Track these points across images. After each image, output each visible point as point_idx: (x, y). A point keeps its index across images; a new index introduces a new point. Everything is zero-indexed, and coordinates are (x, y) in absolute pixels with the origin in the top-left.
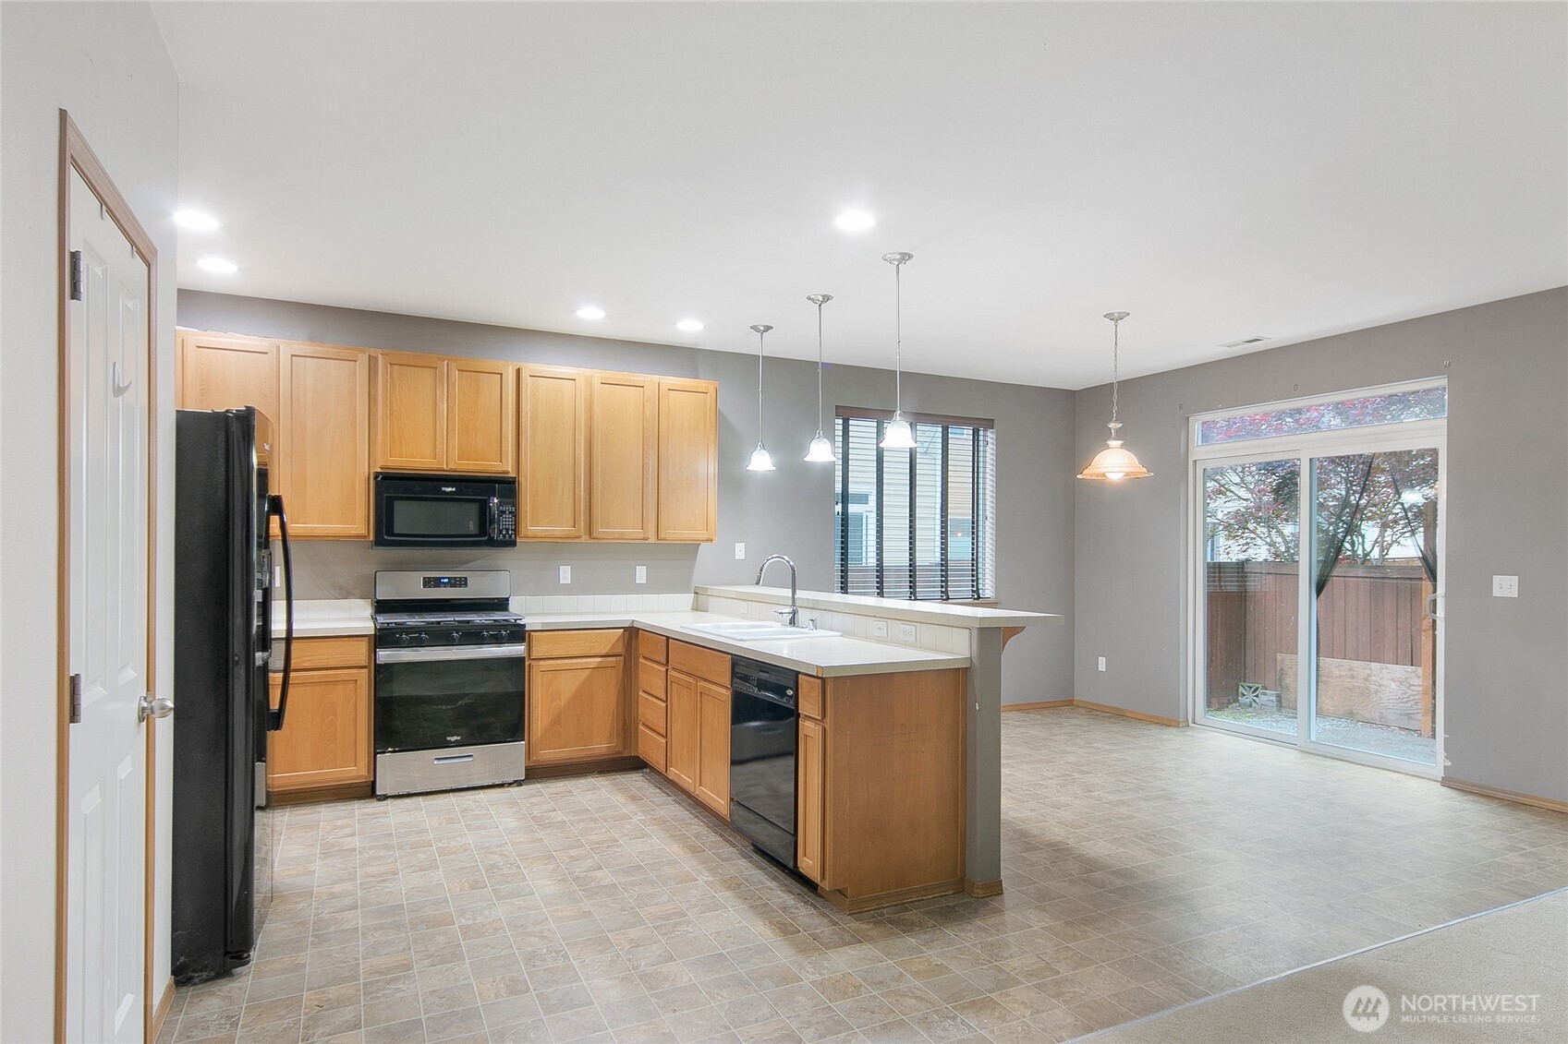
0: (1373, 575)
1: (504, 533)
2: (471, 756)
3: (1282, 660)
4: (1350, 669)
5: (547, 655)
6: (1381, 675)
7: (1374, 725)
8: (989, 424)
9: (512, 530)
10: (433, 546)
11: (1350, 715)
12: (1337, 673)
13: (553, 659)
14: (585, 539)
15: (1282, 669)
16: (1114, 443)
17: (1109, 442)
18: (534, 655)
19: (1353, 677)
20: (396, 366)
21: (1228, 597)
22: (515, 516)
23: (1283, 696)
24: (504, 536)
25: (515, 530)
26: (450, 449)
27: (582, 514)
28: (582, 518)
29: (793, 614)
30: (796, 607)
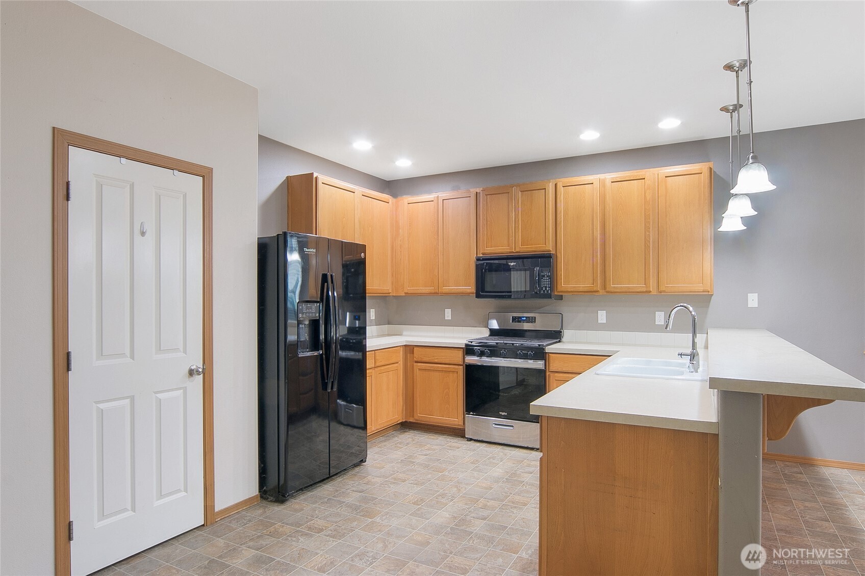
1: (544, 289)
2: (512, 426)
5: (560, 370)
9: (549, 287)
10: (500, 298)
13: (565, 373)
14: (602, 292)
18: (552, 369)
20: (488, 196)
22: (550, 278)
24: (544, 291)
25: (550, 287)
26: (516, 239)
27: (599, 275)
28: (599, 278)
29: (693, 356)
30: (697, 351)
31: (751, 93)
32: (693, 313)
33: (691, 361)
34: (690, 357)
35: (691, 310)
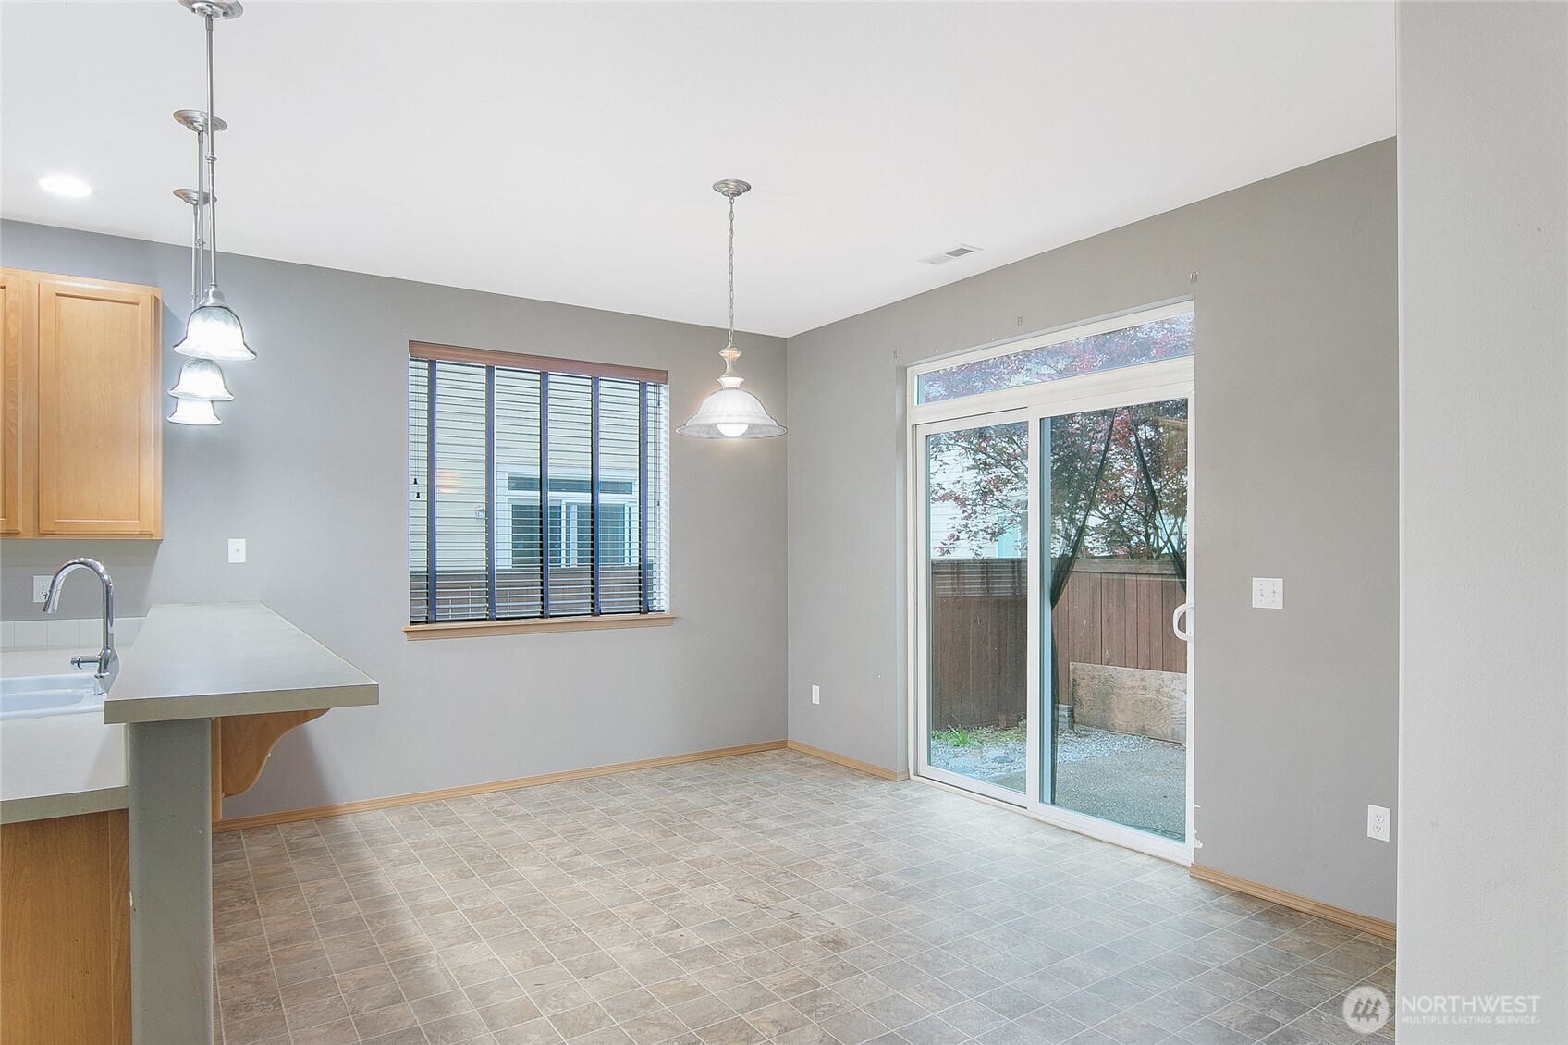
0: (1165, 572)
3: (1075, 669)
4: (1143, 679)
6: (1173, 686)
7: (1166, 743)
8: (661, 377)
11: (1143, 731)
12: (1129, 684)
15: (1074, 680)
16: (730, 381)
17: (722, 379)
19: (1145, 688)
21: (1000, 602)
23: (1076, 711)
29: (105, 662)
30: (113, 650)
31: (213, 177)
32: (106, 577)
33: (100, 672)
34: (98, 664)
35: (101, 571)
